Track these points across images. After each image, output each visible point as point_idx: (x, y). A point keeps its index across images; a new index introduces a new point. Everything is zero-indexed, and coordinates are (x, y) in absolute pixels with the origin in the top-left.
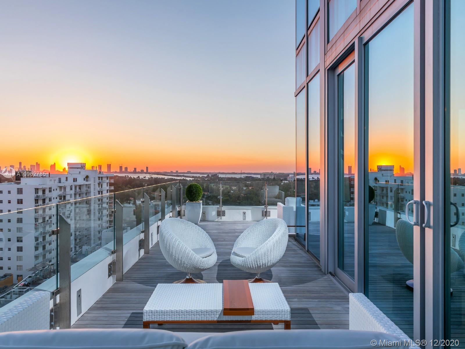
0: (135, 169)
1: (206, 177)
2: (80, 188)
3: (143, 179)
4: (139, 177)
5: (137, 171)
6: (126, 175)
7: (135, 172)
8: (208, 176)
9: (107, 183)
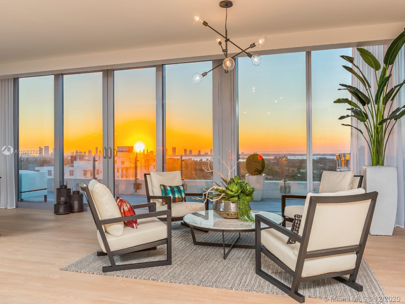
0: (199, 151)
1: (273, 159)
2: (127, 171)
3: (205, 162)
4: (201, 160)
5: (201, 153)
6: (190, 157)
7: (199, 155)
8: (276, 158)
9: (154, 166)
